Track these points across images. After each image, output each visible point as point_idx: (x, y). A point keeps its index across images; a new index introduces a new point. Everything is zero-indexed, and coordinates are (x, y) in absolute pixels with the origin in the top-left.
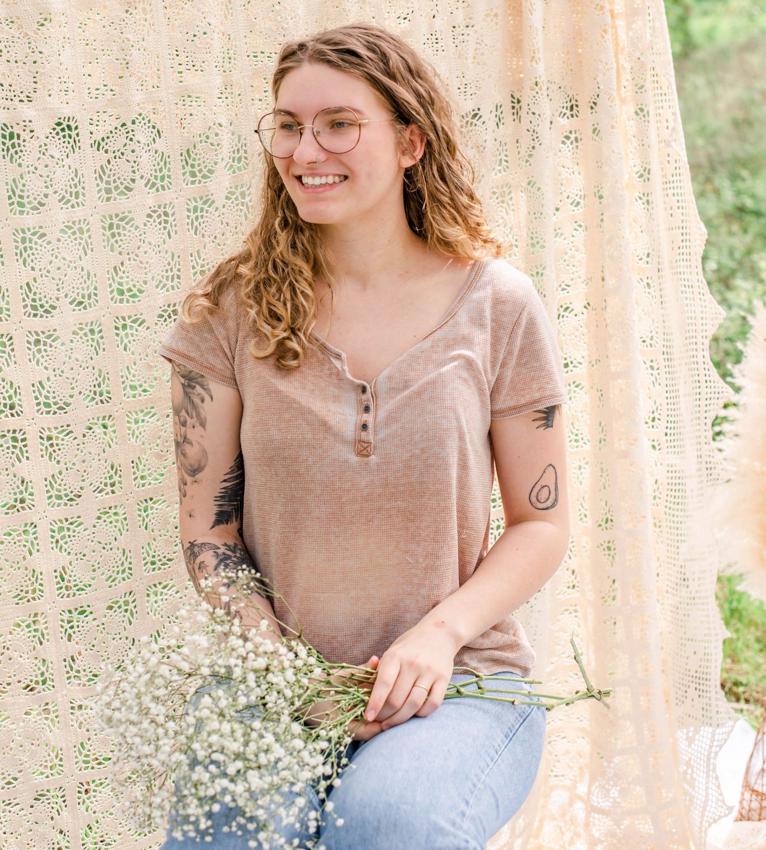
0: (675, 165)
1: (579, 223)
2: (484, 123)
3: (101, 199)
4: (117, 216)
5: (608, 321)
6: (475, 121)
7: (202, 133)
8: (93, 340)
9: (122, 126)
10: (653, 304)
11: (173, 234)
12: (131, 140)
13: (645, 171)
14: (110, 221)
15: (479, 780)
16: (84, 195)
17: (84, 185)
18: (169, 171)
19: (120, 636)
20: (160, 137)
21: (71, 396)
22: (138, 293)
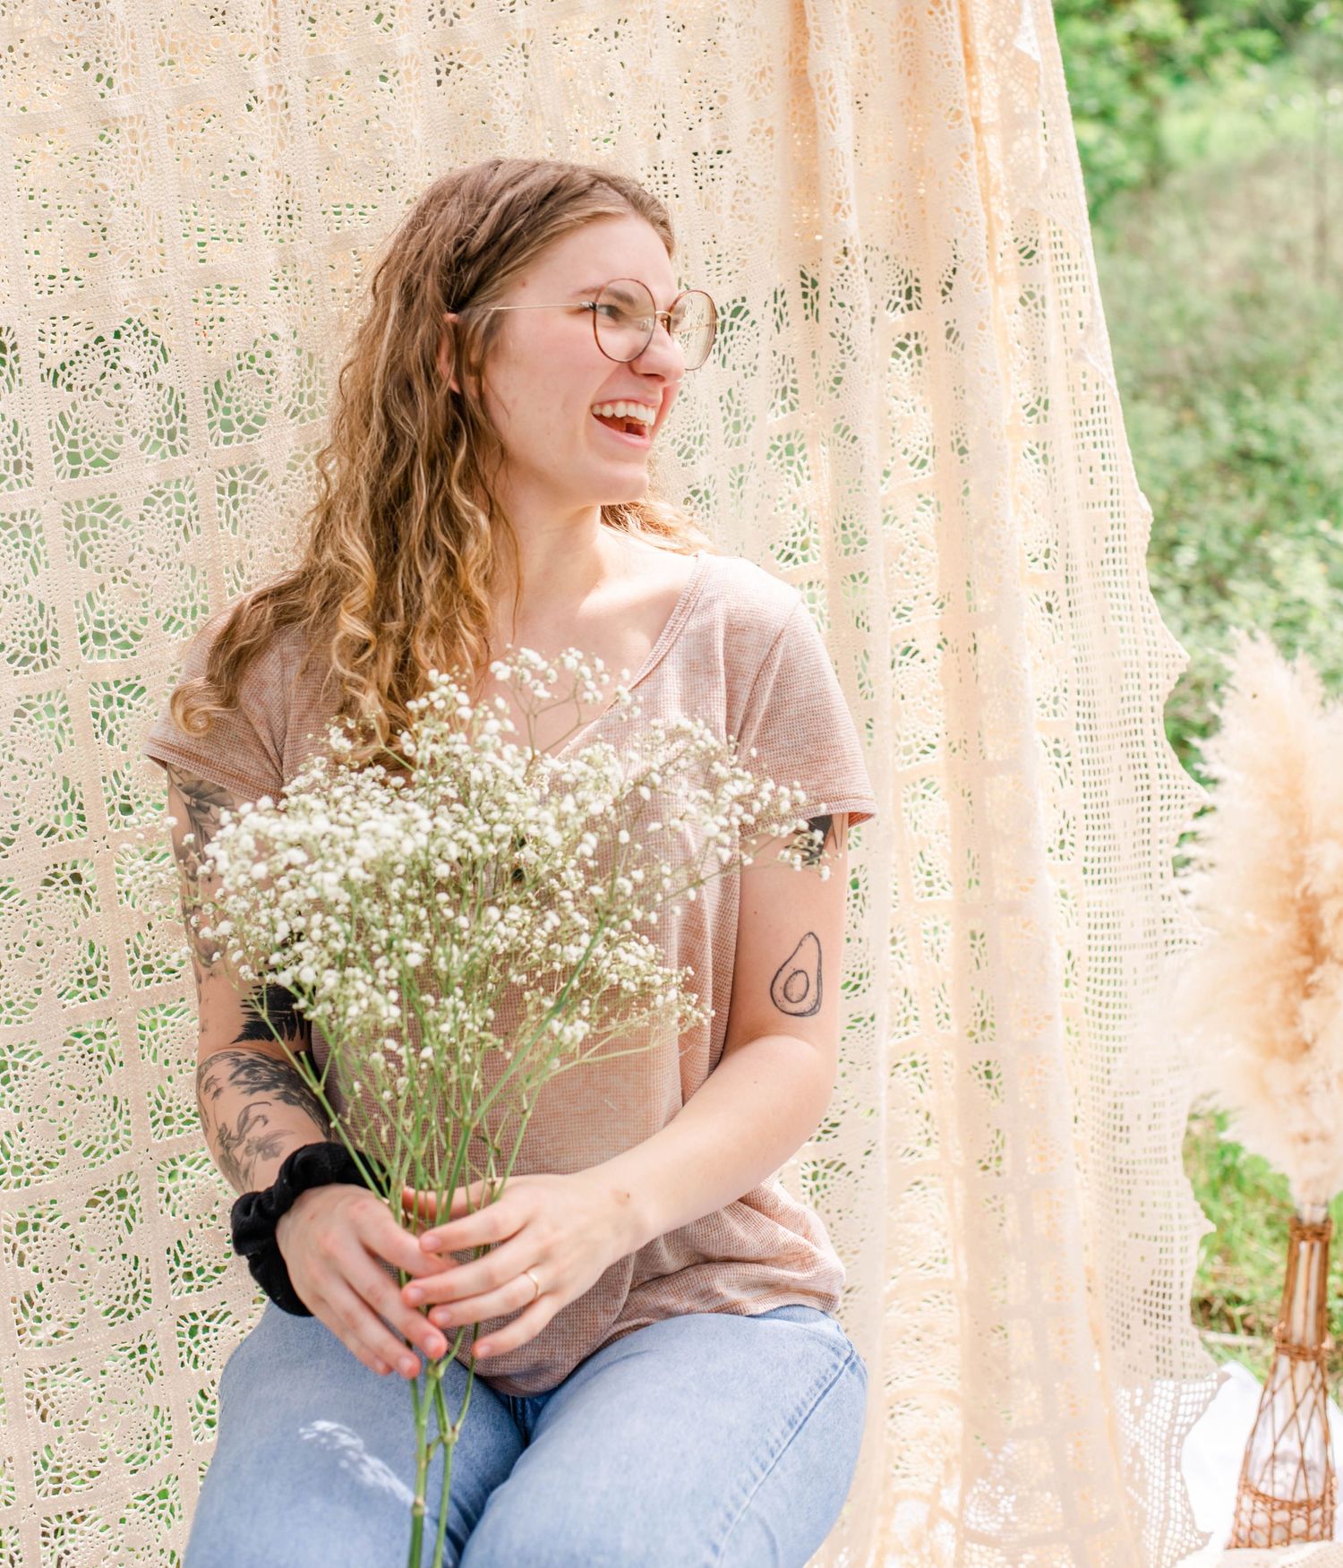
0: (1096, 392)
1: (926, 497)
2: (753, 323)
3: (61, 473)
4: (91, 501)
5: (980, 671)
6: (737, 320)
7: (242, 351)
8: (51, 725)
9: (96, 342)
10: (1057, 639)
11: (192, 533)
12: (114, 366)
13: (1038, 403)
14: (78, 513)
15: (738, 1506)
16: (30, 466)
17: (30, 449)
18: (184, 419)
19: (111, 1254)
20: (166, 361)
21: (15, 827)
22: (131, 641)
